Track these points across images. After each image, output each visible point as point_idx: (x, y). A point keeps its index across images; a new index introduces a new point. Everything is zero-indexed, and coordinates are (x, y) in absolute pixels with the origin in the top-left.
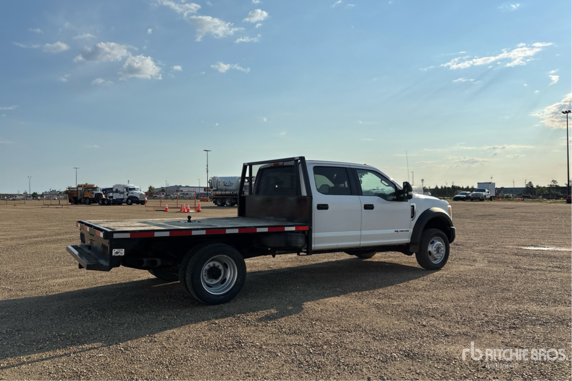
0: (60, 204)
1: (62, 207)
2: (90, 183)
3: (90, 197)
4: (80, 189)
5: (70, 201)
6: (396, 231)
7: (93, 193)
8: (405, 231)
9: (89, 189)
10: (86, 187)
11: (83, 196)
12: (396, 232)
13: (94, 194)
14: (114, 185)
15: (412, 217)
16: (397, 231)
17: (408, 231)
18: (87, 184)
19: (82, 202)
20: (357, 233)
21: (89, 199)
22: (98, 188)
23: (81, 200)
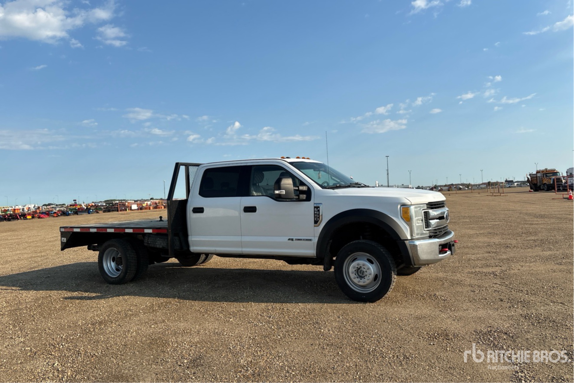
0: (500, 192)
1: (500, 195)
2: (549, 168)
3: (547, 183)
4: (539, 175)
5: (531, 188)
6: (289, 239)
7: (550, 179)
8: (307, 240)
9: (548, 175)
10: (544, 173)
11: (541, 183)
12: (290, 241)
13: (552, 179)
14: (568, 168)
15: (316, 222)
16: (292, 240)
17: (310, 240)
18: (546, 169)
19: (542, 188)
20: (237, 239)
21: (547, 185)
22: (558, 172)
23: (540, 186)
